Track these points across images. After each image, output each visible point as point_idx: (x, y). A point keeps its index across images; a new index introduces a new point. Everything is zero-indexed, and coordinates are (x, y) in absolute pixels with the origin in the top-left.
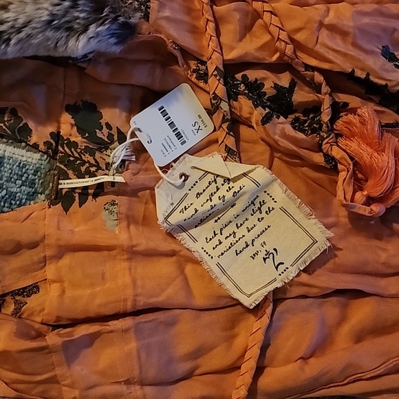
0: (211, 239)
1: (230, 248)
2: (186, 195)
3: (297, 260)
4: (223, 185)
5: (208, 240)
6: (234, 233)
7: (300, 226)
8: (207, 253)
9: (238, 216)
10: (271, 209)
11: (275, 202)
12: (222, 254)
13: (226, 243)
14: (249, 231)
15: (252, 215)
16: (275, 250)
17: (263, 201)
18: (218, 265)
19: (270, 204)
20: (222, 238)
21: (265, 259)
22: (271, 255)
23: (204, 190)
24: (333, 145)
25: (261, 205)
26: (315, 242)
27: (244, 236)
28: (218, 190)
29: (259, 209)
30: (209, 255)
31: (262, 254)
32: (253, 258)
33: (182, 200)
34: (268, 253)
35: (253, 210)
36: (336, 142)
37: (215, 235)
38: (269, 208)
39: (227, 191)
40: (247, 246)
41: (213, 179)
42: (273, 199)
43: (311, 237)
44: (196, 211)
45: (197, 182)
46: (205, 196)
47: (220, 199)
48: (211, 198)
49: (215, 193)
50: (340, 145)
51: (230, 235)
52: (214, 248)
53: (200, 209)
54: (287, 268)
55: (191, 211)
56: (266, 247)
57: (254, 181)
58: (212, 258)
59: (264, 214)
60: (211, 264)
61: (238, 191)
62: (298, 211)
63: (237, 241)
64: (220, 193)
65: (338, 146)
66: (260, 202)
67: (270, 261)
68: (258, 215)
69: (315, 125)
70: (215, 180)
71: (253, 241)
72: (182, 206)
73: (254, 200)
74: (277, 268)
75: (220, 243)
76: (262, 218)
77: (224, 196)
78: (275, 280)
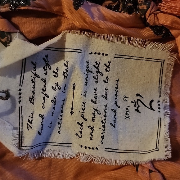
0: (81, 132)
1: (104, 127)
2: (20, 109)
3: (160, 88)
4: (46, 74)
5: (79, 135)
6: (96, 110)
7: (142, 59)
8: (89, 148)
9: (85, 92)
10: (108, 64)
11: (107, 55)
12: (103, 137)
13: (97, 125)
14: (106, 98)
15: (97, 82)
16: (138, 95)
17: (96, 63)
18: (108, 150)
19: (104, 60)
20: (90, 123)
21: (137, 110)
22: (139, 102)
23: (33, 92)
24: (156, 14)
25: (97, 68)
26: (163, 62)
27: (106, 106)
28: (45, 81)
29: (98, 72)
30: (93, 149)
31: (132, 108)
32: (128, 117)
33: (21, 117)
34: (135, 103)
35: (94, 77)
36: (159, 10)
37: (81, 125)
38: (105, 64)
39: (55, 76)
40: (115, 112)
41: (33, 76)
42: (103, 54)
43: (157, 60)
44: (42, 117)
45: (20, 90)
46: (39, 97)
47: (55, 89)
48: (45, 95)
49: (45, 87)
50: (164, 10)
51: (94, 115)
52: (91, 139)
53: (44, 112)
54: (159, 101)
55: (37, 121)
56: (130, 99)
57: (73, 51)
58: (97, 149)
59: (106, 74)
60: (101, 155)
61: (66, 70)
62: (131, 47)
63: (105, 116)
64: (50, 84)
65: (162, 12)
66: (94, 66)
67: (142, 108)
68: (101, 79)
69: (129, 4)
70: (36, 75)
71: (116, 103)
72: (25, 122)
73: (88, 67)
74: (152, 109)
75: (92, 129)
76: (107, 78)
77: (57, 84)
78: (160, 119)
